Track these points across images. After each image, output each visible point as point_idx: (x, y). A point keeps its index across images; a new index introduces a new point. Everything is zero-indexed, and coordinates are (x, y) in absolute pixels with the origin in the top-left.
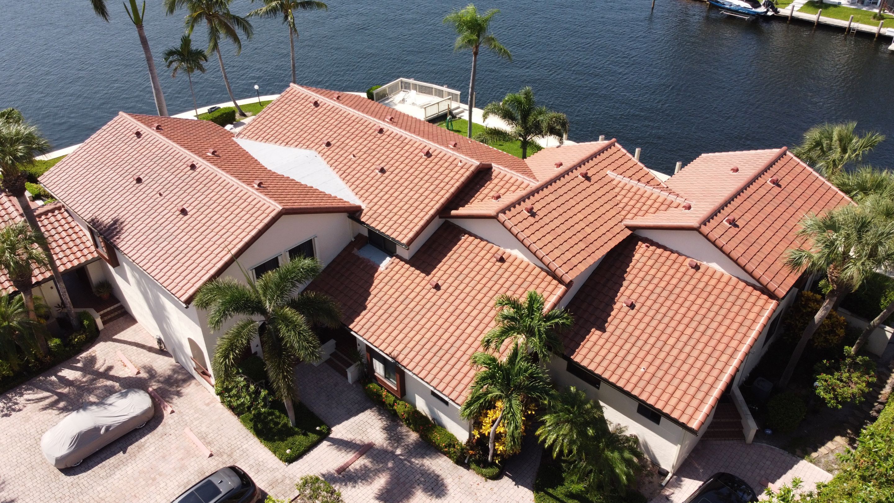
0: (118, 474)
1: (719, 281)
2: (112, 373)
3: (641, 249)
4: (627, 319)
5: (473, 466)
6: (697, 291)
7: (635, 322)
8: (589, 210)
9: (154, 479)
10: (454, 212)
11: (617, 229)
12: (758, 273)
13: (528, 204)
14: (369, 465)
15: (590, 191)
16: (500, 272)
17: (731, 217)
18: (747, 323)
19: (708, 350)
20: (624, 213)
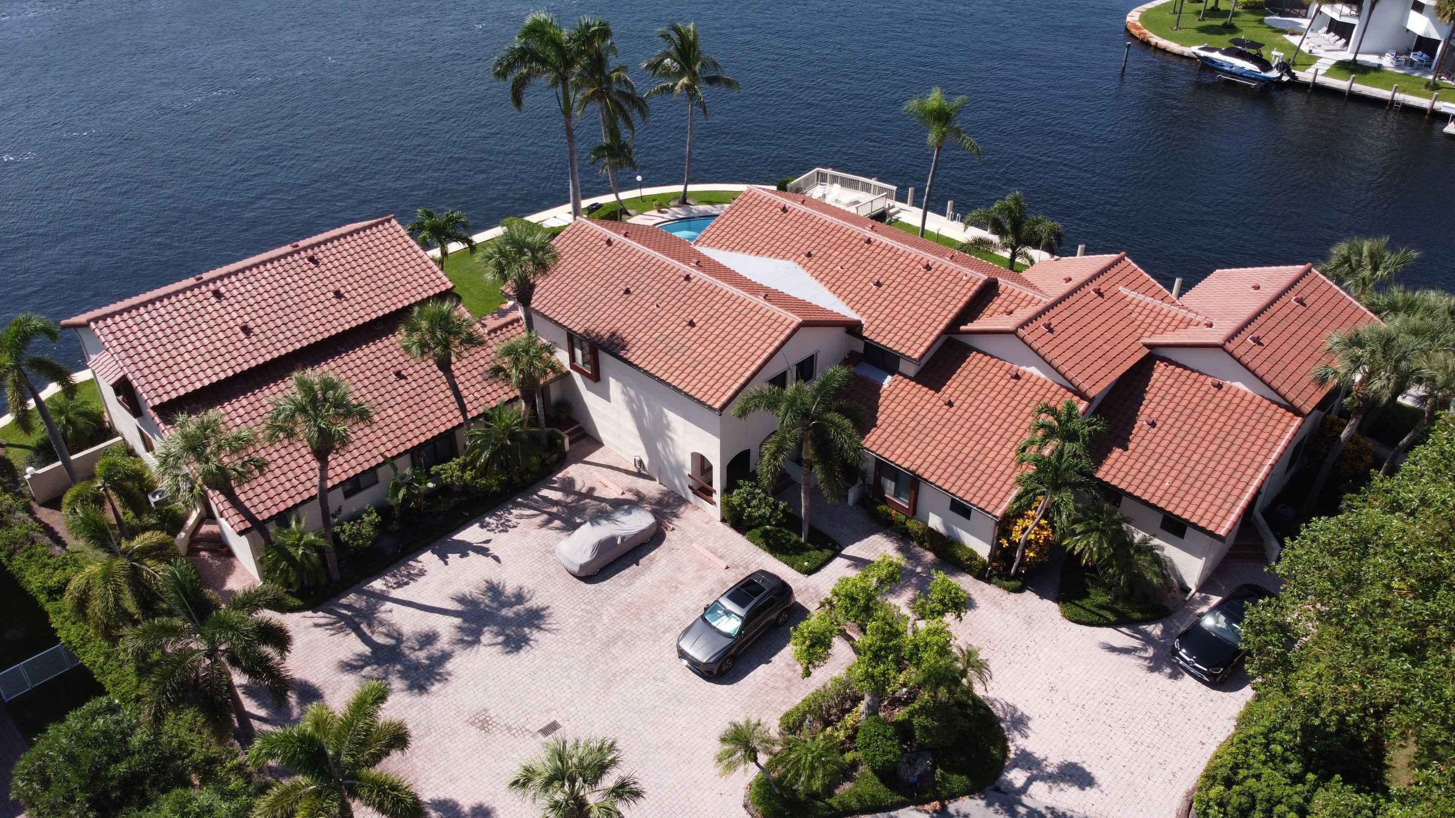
0: (638, 583)
1: (1243, 399)
2: (596, 494)
3: (1160, 367)
4: (1149, 436)
5: (995, 580)
6: (1220, 410)
7: (1157, 440)
8: (1105, 327)
9: (676, 588)
10: (963, 328)
11: (1135, 347)
12: (1284, 390)
13: (1044, 319)
15: (1104, 307)
16: (1016, 388)
17: (1255, 335)
18: (1273, 439)
19: (1234, 465)
20: (1140, 331)
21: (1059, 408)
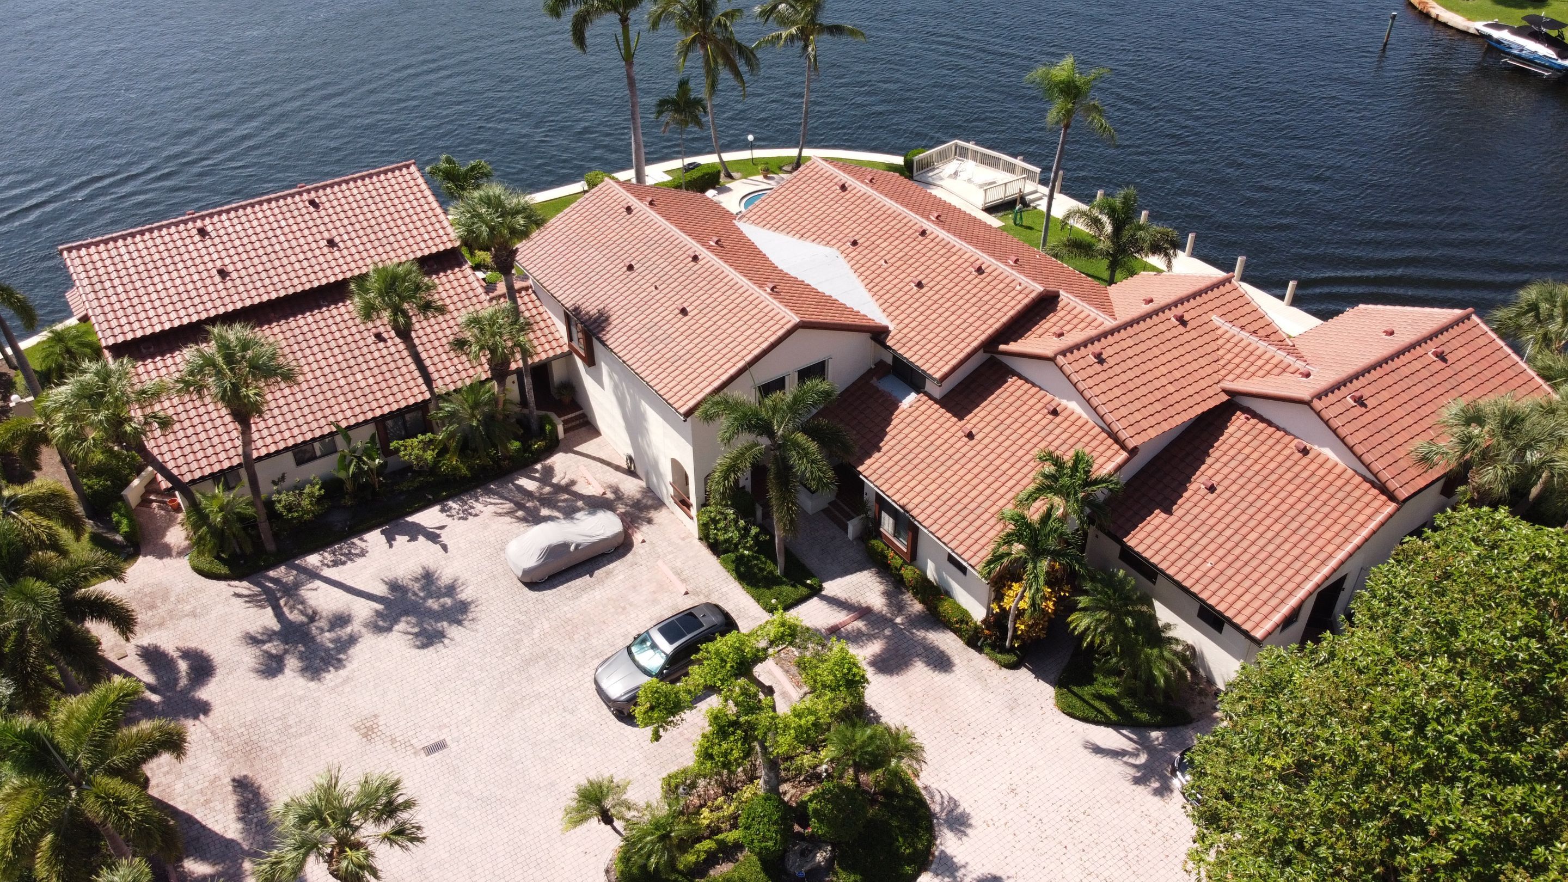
0: (585, 598)
1: (1330, 471)
2: (575, 488)
3: (1239, 419)
4: (1203, 503)
5: (987, 650)
6: (1298, 481)
7: (1211, 509)
8: (1176, 364)
9: (624, 608)
10: (1002, 347)
11: (1210, 392)
12: (1376, 466)
13: (1097, 347)
14: (864, 629)
15: (1182, 339)
16: (1051, 427)
17: (1358, 394)
18: (1353, 526)
19: (1296, 552)
20: (1223, 372)
21: (1066, 458)
